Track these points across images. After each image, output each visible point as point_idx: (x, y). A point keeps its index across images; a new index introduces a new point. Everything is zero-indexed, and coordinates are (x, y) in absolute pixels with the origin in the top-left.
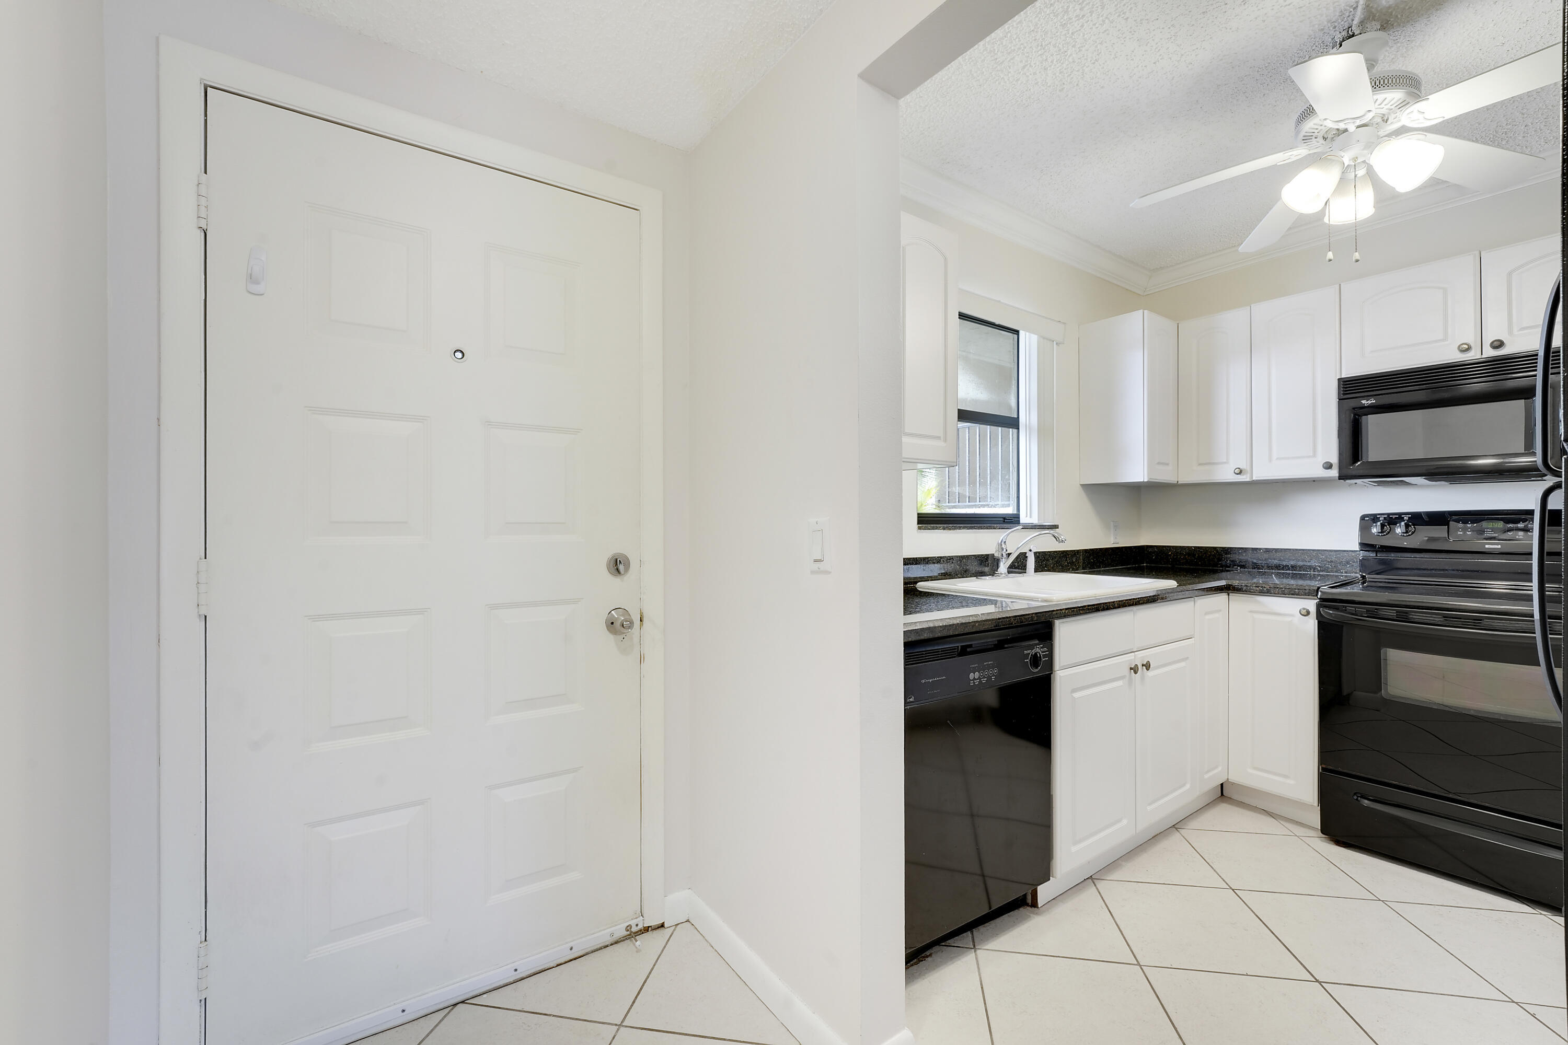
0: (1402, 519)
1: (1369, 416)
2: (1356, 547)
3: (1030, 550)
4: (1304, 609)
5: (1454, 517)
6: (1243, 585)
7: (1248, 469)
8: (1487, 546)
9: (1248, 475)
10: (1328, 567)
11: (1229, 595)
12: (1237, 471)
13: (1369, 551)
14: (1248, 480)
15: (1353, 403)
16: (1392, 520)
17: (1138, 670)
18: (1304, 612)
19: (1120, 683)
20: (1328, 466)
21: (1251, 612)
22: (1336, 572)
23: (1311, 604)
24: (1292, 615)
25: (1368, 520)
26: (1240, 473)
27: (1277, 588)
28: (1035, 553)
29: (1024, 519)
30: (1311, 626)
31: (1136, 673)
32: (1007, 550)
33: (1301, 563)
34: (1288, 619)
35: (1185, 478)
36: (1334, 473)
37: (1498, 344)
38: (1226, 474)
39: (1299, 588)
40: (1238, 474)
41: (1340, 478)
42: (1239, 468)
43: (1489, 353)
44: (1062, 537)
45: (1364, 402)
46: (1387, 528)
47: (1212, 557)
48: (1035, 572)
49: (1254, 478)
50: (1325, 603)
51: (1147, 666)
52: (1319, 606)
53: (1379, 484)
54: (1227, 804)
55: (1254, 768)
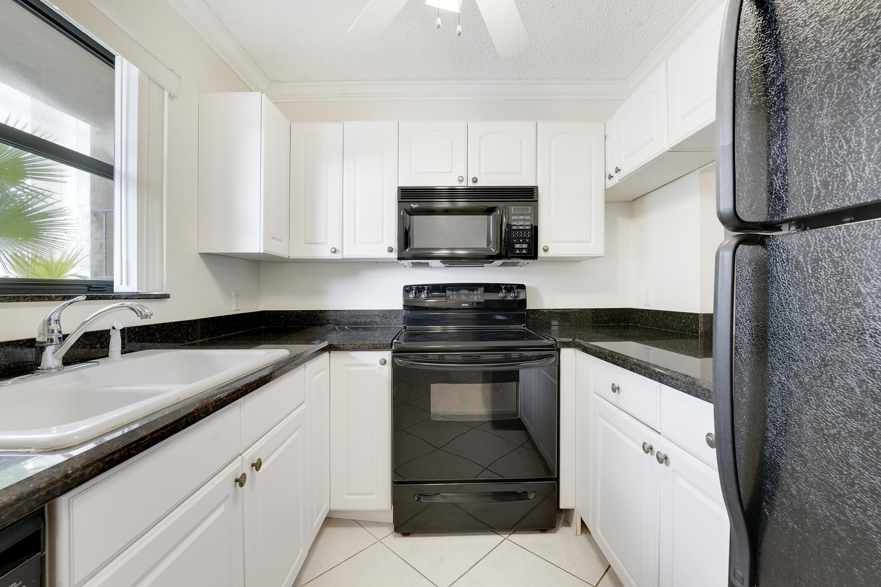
0: (424, 289)
1: (414, 216)
2: (401, 308)
3: (114, 328)
4: (382, 359)
5: (448, 288)
6: (341, 344)
7: (340, 249)
8: (463, 305)
9: (340, 254)
10: (384, 322)
11: (330, 353)
12: (333, 250)
13: (407, 310)
14: (340, 258)
15: (406, 206)
16: (420, 289)
17: (245, 480)
18: (382, 362)
19: (221, 509)
20: (391, 250)
21: (346, 365)
22: (389, 325)
23: (387, 355)
24: (374, 365)
25: (407, 289)
26: (335, 252)
27: (365, 344)
28: (122, 331)
29: (118, 288)
30: (387, 372)
31: (241, 485)
32: (60, 332)
33: (369, 320)
34: (372, 368)
35: (295, 255)
36: (394, 255)
37: (475, 180)
38: (325, 253)
39: (379, 343)
40: (333, 253)
41: (399, 258)
42: (334, 248)
43: (471, 184)
44: (147, 311)
45: (412, 205)
46: (417, 295)
47: (313, 318)
48: (122, 353)
49: (344, 257)
50: (397, 353)
51: (257, 466)
52: (393, 357)
53: (414, 265)
54: (330, 527)
55: (349, 494)
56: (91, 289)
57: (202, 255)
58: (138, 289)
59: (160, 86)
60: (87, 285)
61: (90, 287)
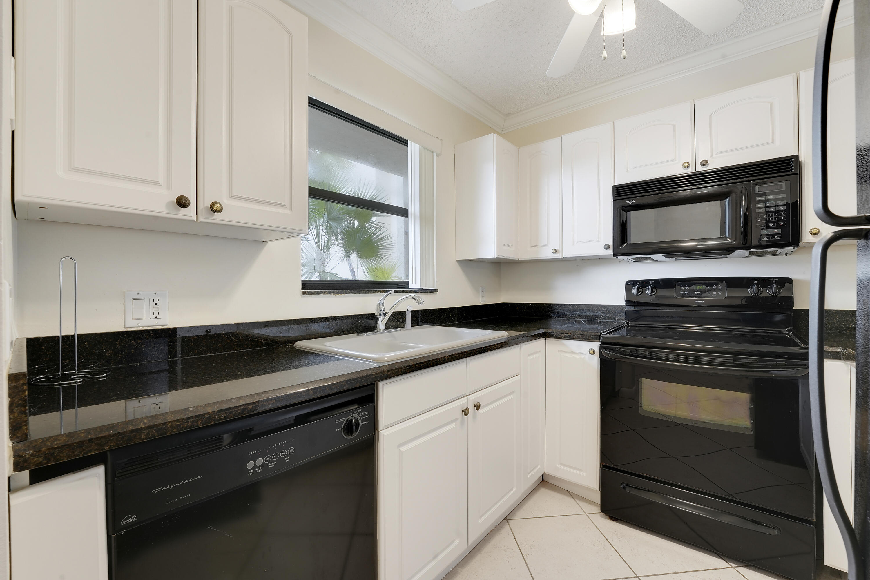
0: (649, 284)
1: (631, 212)
2: (623, 303)
3: (408, 310)
4: (592, 349)
5: (679, 283)
6: (554, 332)
7: (560, 249)
8: (696, 302)
9: (560, 254)
10: (607, 316)
11: (546, 339)
12: (554, 251)
13: (630, 306)
14: (560, 257)
15: (621, 203)
16: (643, 284)
17: (468, 412)
18: (592, 352)
19: (453, 425)
20: (607, 247)
21: (559, 351)
22: (612, 319)
23: (596, 346)
24: (584, 354)
25: (630, 285)
26: (555, 252)
27: (575, 334)
28: (412, 311)
29: (411, 286)
30: (595, 361)
31: (466, 415)
32: (384, 310)
33: (592, 314)
34: (582, 356)
35: (524, 256)
36: (611, 252)
37: (705, 163)
38: (547, 254)
39: (588, 334)
40: (554, 253)
41: (616, 255)
42: (555, 249)
43: (700, 169)
44: (421, 300)
45: (628, 202)
46: (641, 290)
47: (541, 310)
48: (412, 326)
49: (564, 256)
50: (605, 345)
51: (477, 407)
52: (601, 348)
53: (637, 260)
54: (546, 488)
55: (561, 464)
56: (398, 287)
57: (459, 261)
58: (420, 287)
59: (430, 151)
60: (397, 284)
61: (398, 285)
